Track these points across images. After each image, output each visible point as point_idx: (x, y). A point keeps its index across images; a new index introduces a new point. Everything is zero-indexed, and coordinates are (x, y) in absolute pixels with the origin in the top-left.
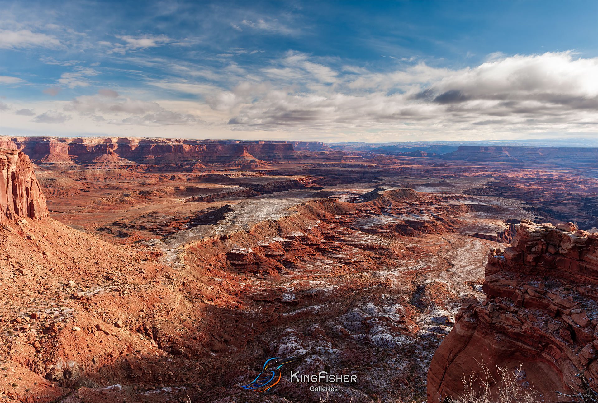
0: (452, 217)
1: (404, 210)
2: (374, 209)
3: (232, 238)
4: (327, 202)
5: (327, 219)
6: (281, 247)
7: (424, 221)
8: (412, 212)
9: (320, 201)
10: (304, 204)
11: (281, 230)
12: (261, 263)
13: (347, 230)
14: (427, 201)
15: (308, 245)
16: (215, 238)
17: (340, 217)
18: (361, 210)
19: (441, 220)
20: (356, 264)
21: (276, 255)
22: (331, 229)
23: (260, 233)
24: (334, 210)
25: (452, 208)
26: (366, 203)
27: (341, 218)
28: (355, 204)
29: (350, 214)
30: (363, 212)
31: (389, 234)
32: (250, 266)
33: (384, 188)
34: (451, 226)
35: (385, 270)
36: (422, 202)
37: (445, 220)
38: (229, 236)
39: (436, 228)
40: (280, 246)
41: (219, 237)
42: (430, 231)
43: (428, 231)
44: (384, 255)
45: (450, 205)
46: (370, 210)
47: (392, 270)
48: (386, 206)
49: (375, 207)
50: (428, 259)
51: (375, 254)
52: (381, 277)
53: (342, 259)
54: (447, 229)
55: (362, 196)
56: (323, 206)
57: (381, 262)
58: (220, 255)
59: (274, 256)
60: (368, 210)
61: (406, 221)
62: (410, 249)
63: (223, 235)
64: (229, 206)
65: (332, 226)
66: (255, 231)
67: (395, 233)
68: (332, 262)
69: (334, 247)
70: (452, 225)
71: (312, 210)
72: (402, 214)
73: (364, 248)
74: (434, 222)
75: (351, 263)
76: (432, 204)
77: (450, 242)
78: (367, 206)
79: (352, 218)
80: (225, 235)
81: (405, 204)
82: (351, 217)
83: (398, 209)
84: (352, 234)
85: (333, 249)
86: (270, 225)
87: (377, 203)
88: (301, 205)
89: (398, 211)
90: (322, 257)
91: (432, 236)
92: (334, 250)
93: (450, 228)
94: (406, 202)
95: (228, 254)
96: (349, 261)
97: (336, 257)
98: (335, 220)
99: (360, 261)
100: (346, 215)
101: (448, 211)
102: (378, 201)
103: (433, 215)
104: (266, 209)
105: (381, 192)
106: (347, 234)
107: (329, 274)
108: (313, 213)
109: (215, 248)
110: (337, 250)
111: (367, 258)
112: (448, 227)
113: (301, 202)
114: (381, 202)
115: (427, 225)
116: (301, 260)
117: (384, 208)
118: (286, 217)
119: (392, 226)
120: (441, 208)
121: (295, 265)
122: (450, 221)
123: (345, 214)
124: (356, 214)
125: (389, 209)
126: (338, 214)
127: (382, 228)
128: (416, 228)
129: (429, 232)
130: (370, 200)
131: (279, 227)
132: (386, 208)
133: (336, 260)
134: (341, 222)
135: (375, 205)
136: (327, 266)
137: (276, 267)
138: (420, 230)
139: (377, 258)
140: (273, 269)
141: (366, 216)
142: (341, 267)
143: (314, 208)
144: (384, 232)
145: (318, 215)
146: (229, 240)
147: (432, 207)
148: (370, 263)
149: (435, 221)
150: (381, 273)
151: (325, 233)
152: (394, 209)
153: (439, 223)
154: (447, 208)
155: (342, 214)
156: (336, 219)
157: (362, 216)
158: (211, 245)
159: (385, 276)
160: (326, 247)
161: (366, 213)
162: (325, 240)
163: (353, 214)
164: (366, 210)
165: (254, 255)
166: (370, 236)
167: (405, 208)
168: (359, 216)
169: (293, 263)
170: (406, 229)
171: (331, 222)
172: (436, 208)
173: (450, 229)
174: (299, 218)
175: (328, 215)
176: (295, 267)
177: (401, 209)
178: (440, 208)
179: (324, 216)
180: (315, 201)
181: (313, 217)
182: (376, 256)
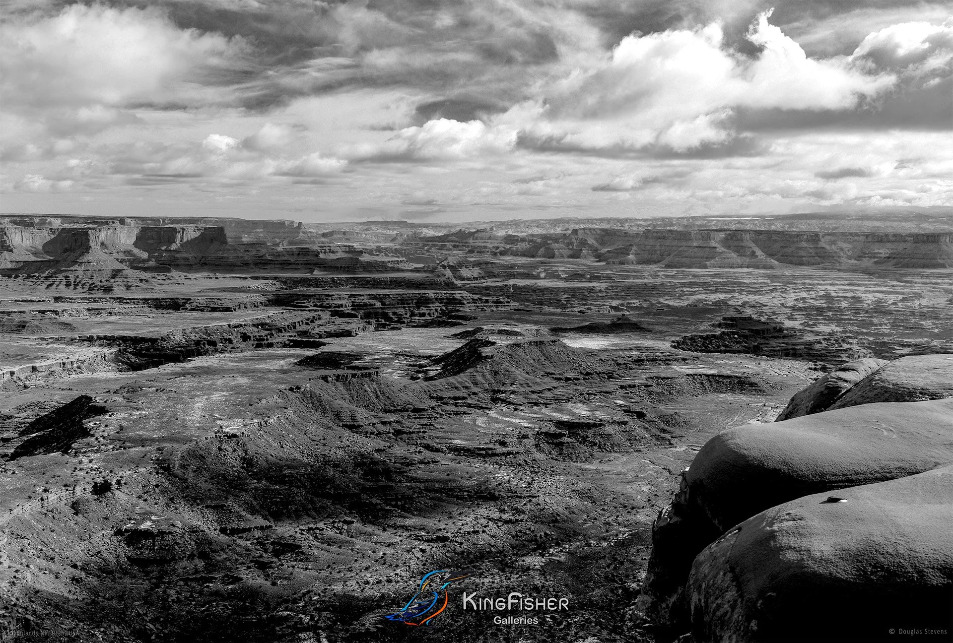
0: (662, 407)
1: (548, 395)
2: (474, 394)
3: (124, 487)
4: (354, 380)
5: (359, 426)
6: (258, 507)
7: (601, 420)
8: (568, 400)
9: (338, 377)
10: (298, 388)
11: (251, 460)
12: (215, 551)
13: (420, 452)
14: (599, 370)
15: (328, 496)
16: (78, 490)
17: (392, 417)
18: (441, 399)
19: (641, 415)
20: (459, 540)
21: (249, 530)
22: (378, 451)
23: (198, 471)
24: (375, 401)
25: (658, 384)
26: (451, 379)
27: (397, 422)
28: (426, 383)
29: (416, 410)
30: (446, 404)
31: (522, 458)
32: (185, 563)
33: (492, 339)
34: (664, 431)
35: (534, 550)
36: (588, 374)
37: (648, 415)
38: (119, 482)
39: (632, 439)
40: (255, 503)
41: (89, 488)
42: (619, 445)
43: (612, 446)
44: (524, 512)
45: (653, 378)
46: (464, 398)
47: (551, 551)
48: (504, 384)
49: (476, 390)
50: (629, 517)
51: (502, 511)
52: (531, 573)
53: (421, 529)
54: (658, 438)
55: (437, 361)
56: (344, 392)
57: (520, 531)
58: (97, 538)
59: (244, 530)
60: (459, 398)
61: (560, 424)
62: (582, 494)
63: (99, 480)
64: (90, 398)
65: (380, 443)
66: (183, 467)
67: (539, 456)
68: (399, 539)
69: (397, 499)
70: (666, 427)
71: (320, 401)
72: (546, 405)
73: (470, 497)
74: (625, 423)
75: (445, 539)
76: (610, 376)
77: (670, 472)
78: (457, 388)
79: (425, 421)
80: (106, 481)
81: (547, 380)
82: (420, 418)
83: (533, 392)
84: (433, 462)
85: (394, 503)
86: (220, 449)
87: (479, 378)
88: (291, 389)
89: (535, 396)
90: (369, 529)
91: (625, 459)
92: (396, 506)
93: (662, 435)
94: (548, 374)
95: (119, 533)
96: (440, 534)
97: (407, 524)
98: (381, 427)
99: (469, 533)
100: (406, 413)
101: (650, 393)
102: (482, 373)
103: (620, 406)
104: (199, 404)
105: (486, 351)
106: (421, 462)
107: (398, 571)
108: (324, 411)
109: (80, 518)
110: (403, 509)
111: (483, 521)
112: (658, 433)
113: (289, 382)
114: (488, 376)
115: (609, 429)
116: (316, 537)
117: (499, 391)
118: (260, 424)
119: (525, 437)
120: (634, 386)
121: (303, 553)
122: (661, 417)
123: (404, 410)
124: (433, 408)
125: (513, 392)
126: (386, 411)
127: (503, 444)
128: (584, 440)
129: (615, 447)
130: (462, 371)
131: (246, 452)
132: (505, 392)
133: (406, 534)
134: (398, 433)
135: (476, 384)
136: (390, 551)
137: (256, 562)
138: (595, 444)
139: (507, 522)
140: (249, 567)
141: (456, 414)
142: (422, 551)
143: (325, 397)
144: (509, 453)
145: (338, 416)
146: (117, 493)
147: (611, 386)
148: (493, 537)
149: (626, 419)
150: (528, 560)
151: (365, 464)
152: (525, 393)
153: (636, 426)
154: (646, 386)
155: (395, 411)
156: (384, 423)
157: (449, 414)
158: (70, 512)
159: (538, 567)
160: (374, 501)
161: (456, 405)
162: (368, 480)
163: (424, 410)
164: (456, 398)
165: (194, 532)
166: (477, 465)
167: (549, 390)
168: (441, 414)
169: (300, 547)
170: (562, 444)
171: (372, 433)
172: (622, 387)
173: (663, 438)
174: (293, 425)
175: (362, 415)
176: (305, 558)
177: (541, 392)
178: (630, 386)
179: (353, 419)
180: (325, 378)
181: (325, 421)
182: (505, 516)
